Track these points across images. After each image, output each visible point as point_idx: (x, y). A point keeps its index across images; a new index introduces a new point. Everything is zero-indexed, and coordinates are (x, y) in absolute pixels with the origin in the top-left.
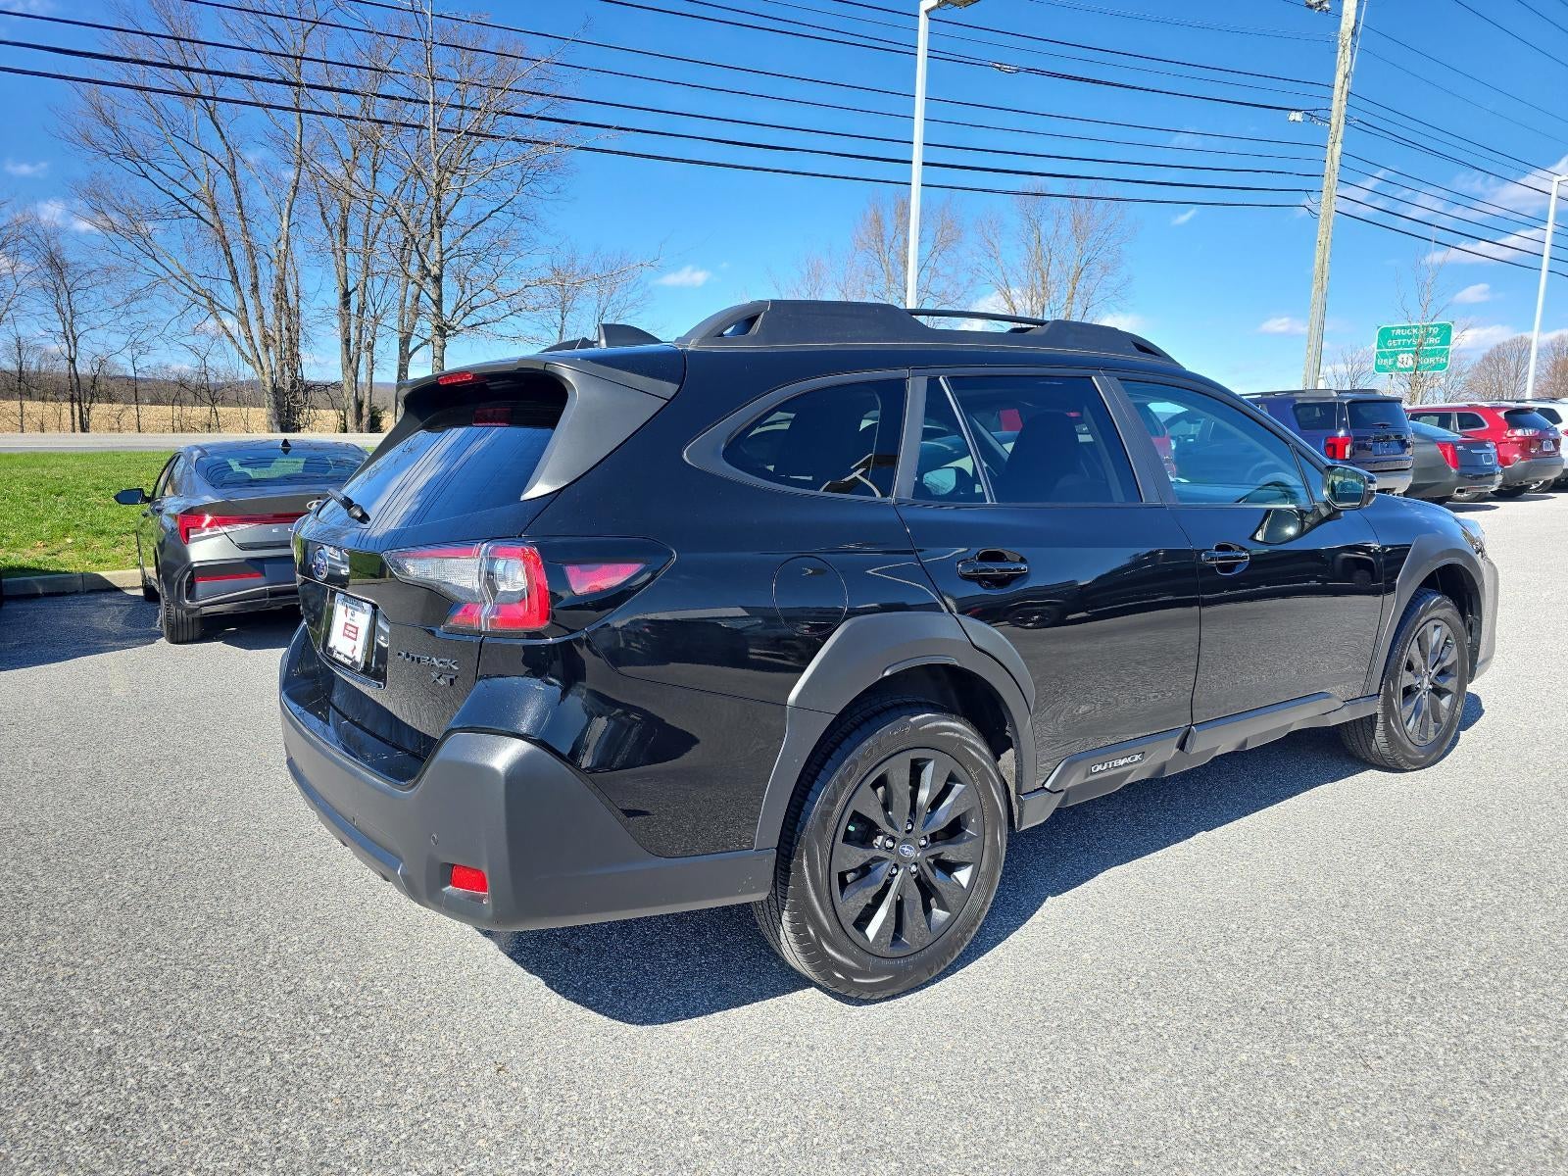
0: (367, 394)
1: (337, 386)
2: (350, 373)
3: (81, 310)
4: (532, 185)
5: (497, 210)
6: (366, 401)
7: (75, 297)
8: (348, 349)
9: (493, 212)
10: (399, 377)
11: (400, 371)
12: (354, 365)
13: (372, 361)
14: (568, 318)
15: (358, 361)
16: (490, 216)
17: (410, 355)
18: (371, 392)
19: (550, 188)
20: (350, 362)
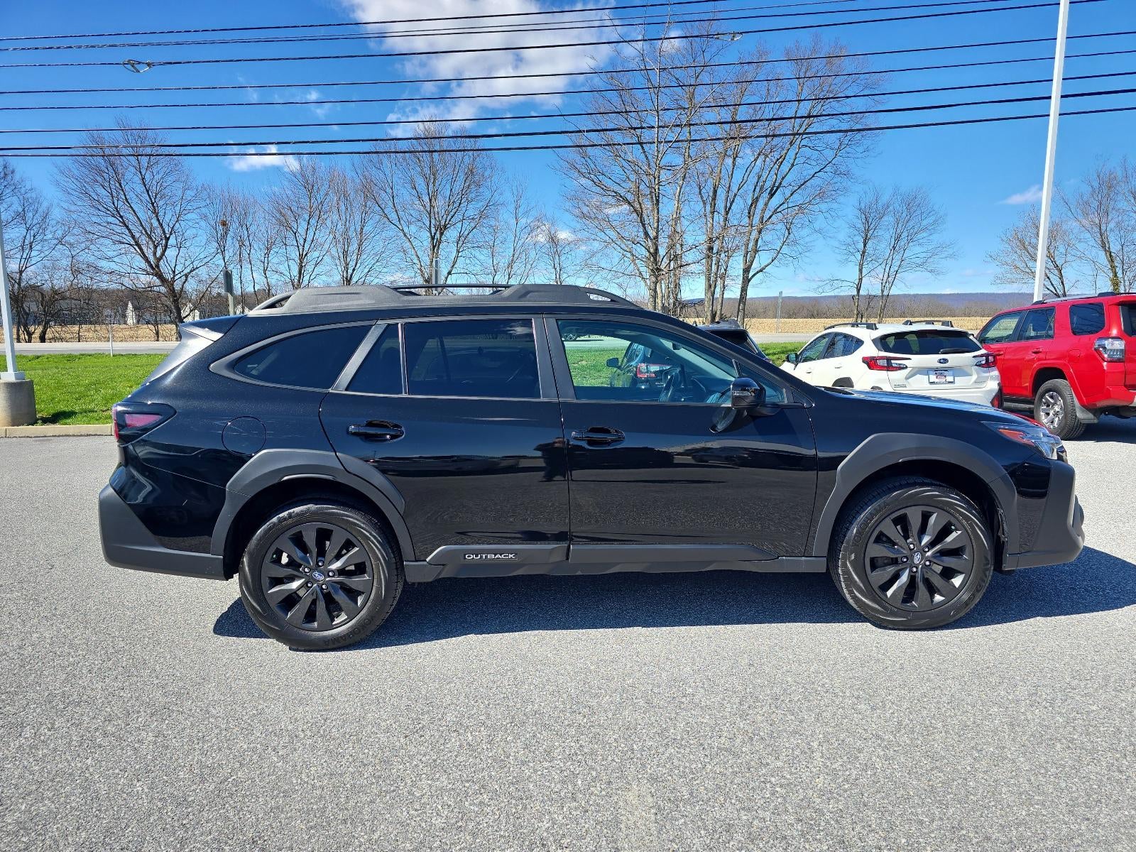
0: (719, 307)
1: (701, 302)
2: (709, 294)
3: (565, 266)
4: (848, 149)
5: (820, 171)
6: (718, 312)
7: (563, 258)
8: (709, 280)
9: (816, 173)
10: (741, 295)
11: (742, 291)
12: (712, 289)
13: (724, 285)
14: (870, 244)
15: (715, 287)
16: (813, 176)
17: (749, 281)
18: (722, 306)
19: (861, 149)
20: (710, 287)
